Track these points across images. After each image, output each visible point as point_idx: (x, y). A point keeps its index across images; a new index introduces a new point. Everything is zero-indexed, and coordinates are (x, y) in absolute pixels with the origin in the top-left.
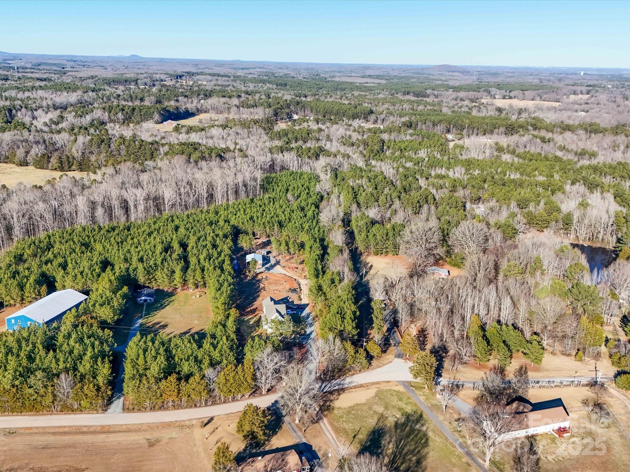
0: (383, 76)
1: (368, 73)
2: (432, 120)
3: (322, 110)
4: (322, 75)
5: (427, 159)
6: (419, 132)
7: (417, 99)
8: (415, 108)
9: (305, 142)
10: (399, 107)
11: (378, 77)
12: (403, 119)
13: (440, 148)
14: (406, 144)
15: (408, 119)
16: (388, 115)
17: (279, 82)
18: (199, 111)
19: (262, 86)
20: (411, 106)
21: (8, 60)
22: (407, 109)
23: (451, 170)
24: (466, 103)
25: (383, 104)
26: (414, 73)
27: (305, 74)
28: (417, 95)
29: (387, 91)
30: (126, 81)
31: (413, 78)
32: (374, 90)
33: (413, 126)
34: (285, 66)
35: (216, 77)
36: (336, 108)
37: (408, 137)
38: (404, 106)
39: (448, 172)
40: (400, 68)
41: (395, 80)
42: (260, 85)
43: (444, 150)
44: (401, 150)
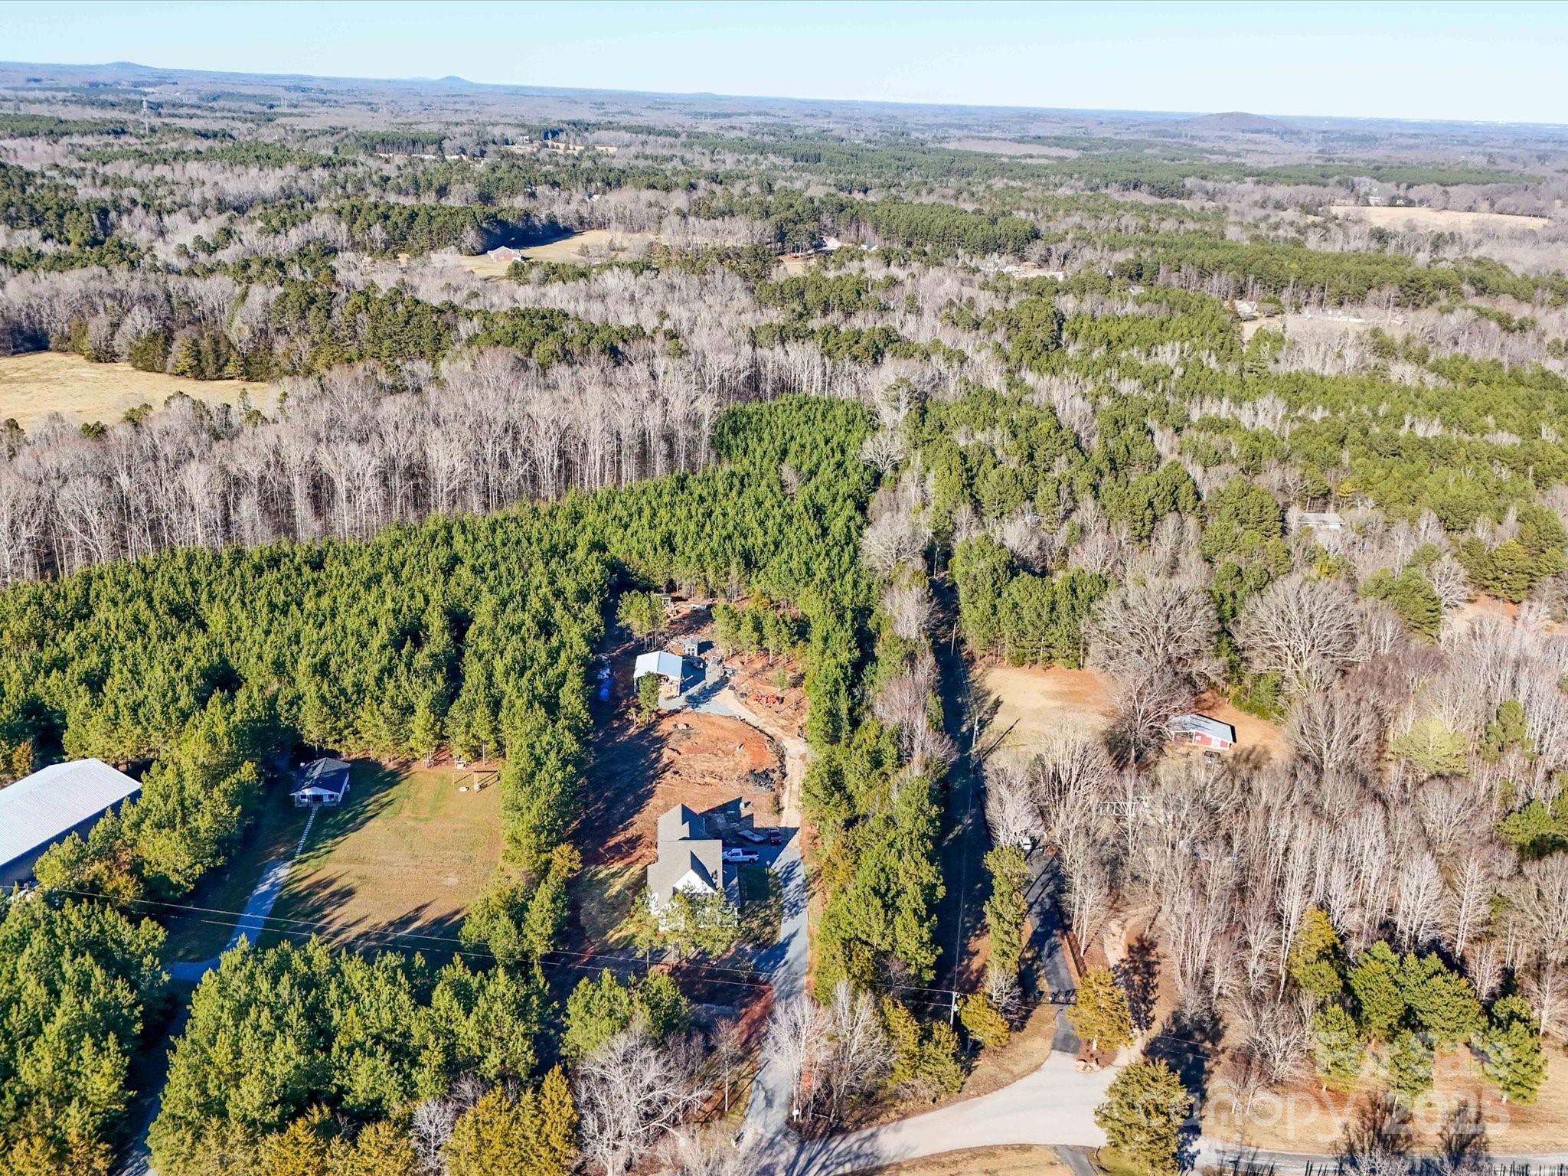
0: (1071, 140)
1: (1035, 130)
2: (1198, 262)
3: (903, 226)
4: (914, 135)
5: (1179, 371)
6: (1161, 293)
7: (1159, 201)
8: (1152, 225)
9: (849, 315)
10: (1109, 222)
11: (1059, 141)
12: (1120, 257)
13: (1218, 340)
14: (1125, 325)
15: (1131, 256)
16: (1078, 244)
17: (801, 151)
18: (584, 224)
19: (756, 162)
20: (1142, 222)
21: (144, 84)
22: (1131, 230)
23: (1247, 405)
24: (1290, 214)
25: (1067, 213)
26: (1157, 133)
27: (871, 129)
28: (1160, 191)
29: (1079, 179)
30: (414, 143)
31: (1150, 145)
32: (1046, 176)
33: (1146, 274)
34: (826, 110)
35: (642, 137)
36: (940, 223)
37: (1131, 308)
38: (1124, 221)
39: (1237, 412)
40: (1120, 120)
41: (1104, 151)
42: (752, 157)
43: (1227, 345)
44: (1109, 343)
